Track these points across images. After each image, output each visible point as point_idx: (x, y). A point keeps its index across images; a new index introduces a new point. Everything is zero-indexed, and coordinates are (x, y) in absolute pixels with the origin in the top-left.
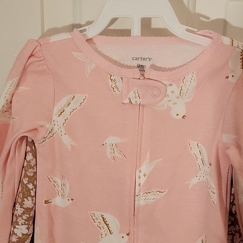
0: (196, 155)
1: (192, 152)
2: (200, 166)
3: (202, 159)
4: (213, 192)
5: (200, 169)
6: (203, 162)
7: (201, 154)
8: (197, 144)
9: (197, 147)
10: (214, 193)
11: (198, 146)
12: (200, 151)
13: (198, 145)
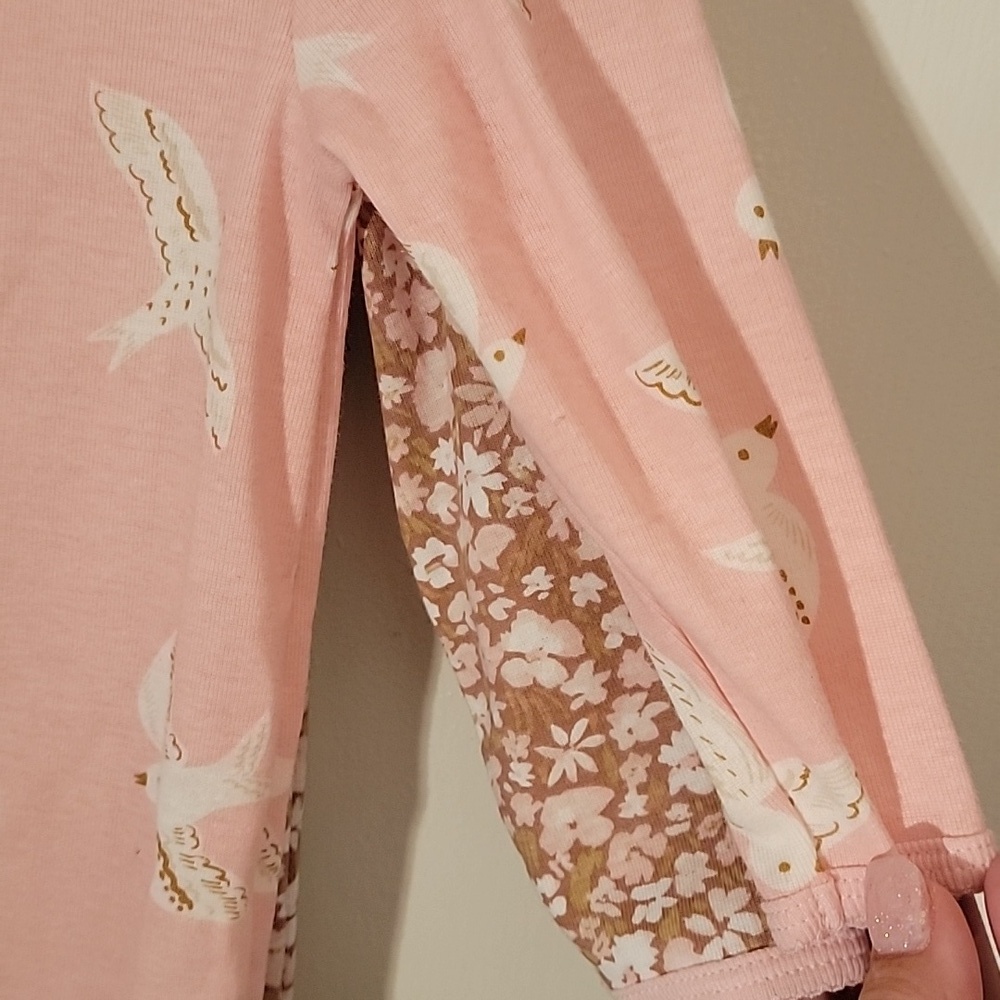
0: (142, 182)
1: (120, 162)
2: (165, 244)
3: (180, 199)
4: (217, 380)
5: (168, 262)
6: (187, 217)
7: (169, 171)
8: (147, 113)
9: (148, 129)
10: (222, 384)
11: (153, 128)
12: (166, 156)
13: (153, 123)
